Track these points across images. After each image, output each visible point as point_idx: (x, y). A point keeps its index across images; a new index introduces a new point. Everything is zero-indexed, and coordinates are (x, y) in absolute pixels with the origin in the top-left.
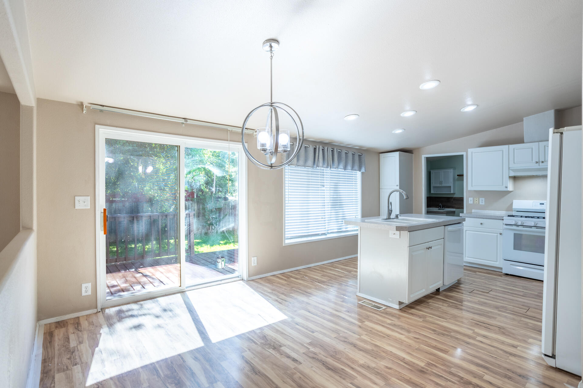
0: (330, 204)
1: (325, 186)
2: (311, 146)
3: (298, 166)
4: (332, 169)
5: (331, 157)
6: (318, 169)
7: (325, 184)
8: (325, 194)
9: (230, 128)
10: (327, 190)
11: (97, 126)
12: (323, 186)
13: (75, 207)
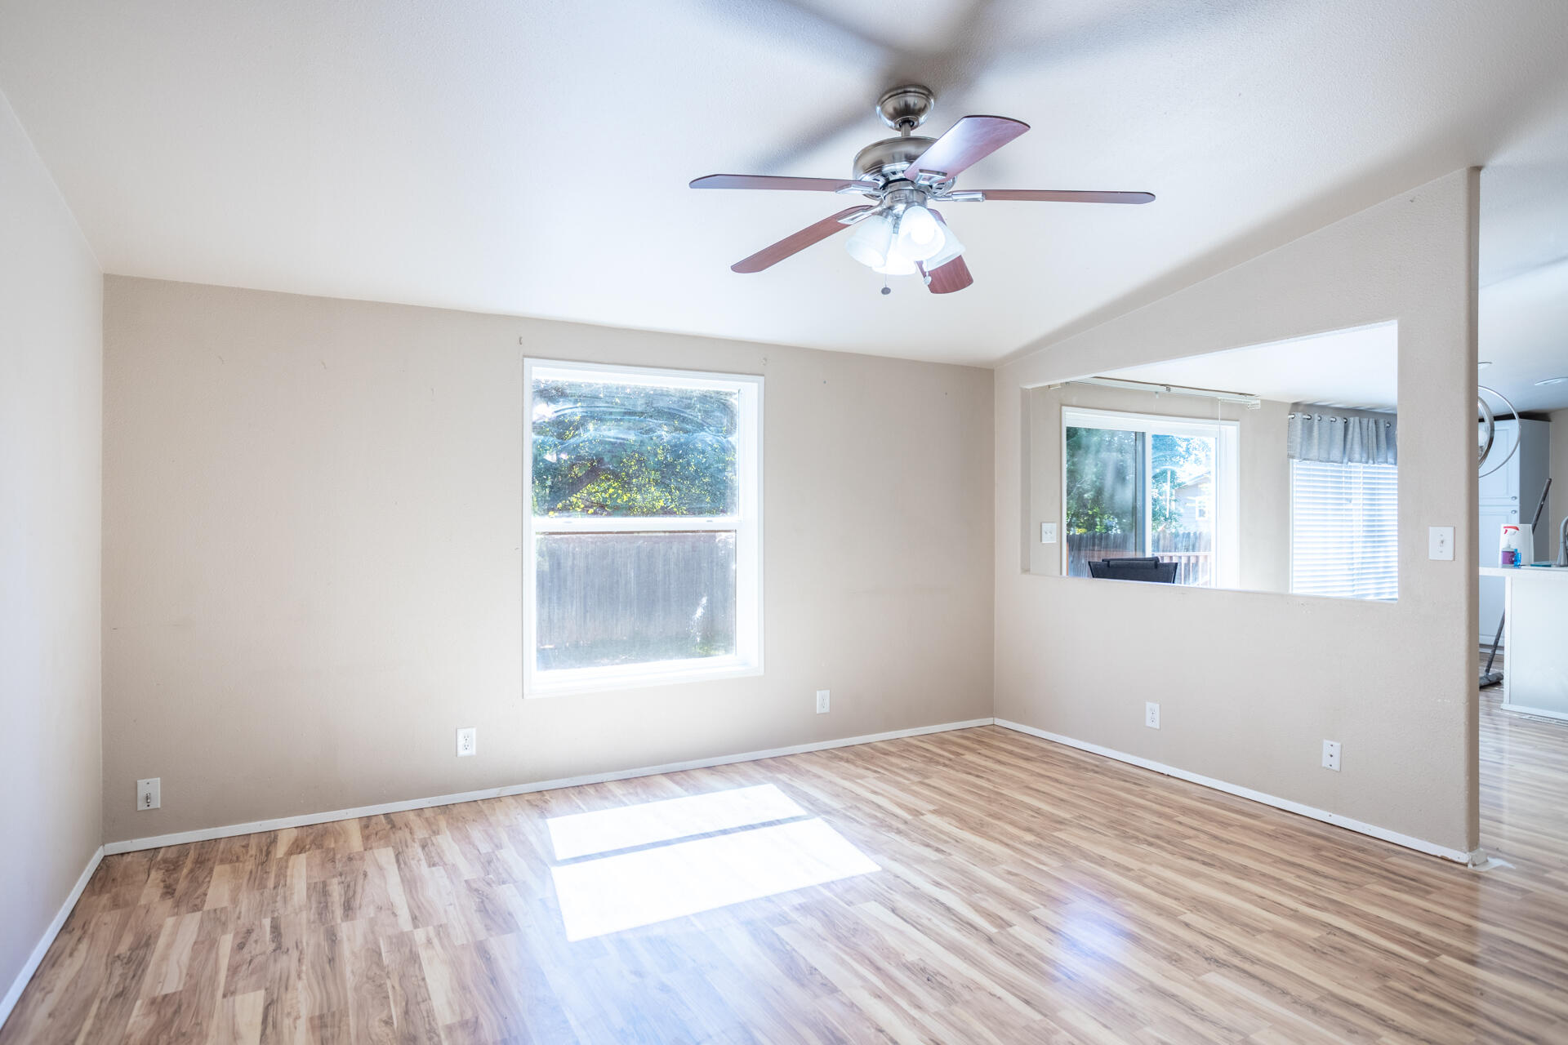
0: (1361, 539)
1: (1353, 502)
2: (1337, 418)
3: (1305, 459)
4: (1376, 465)
5: (1375, 440)
6: (1350, 466)
7: (1352, 497)
8: (1353, 518)
9: (1220, 396)
10: (1356, 510)
11: (1064, 408)
12: (1350, 500)
13: (1041, 541)
